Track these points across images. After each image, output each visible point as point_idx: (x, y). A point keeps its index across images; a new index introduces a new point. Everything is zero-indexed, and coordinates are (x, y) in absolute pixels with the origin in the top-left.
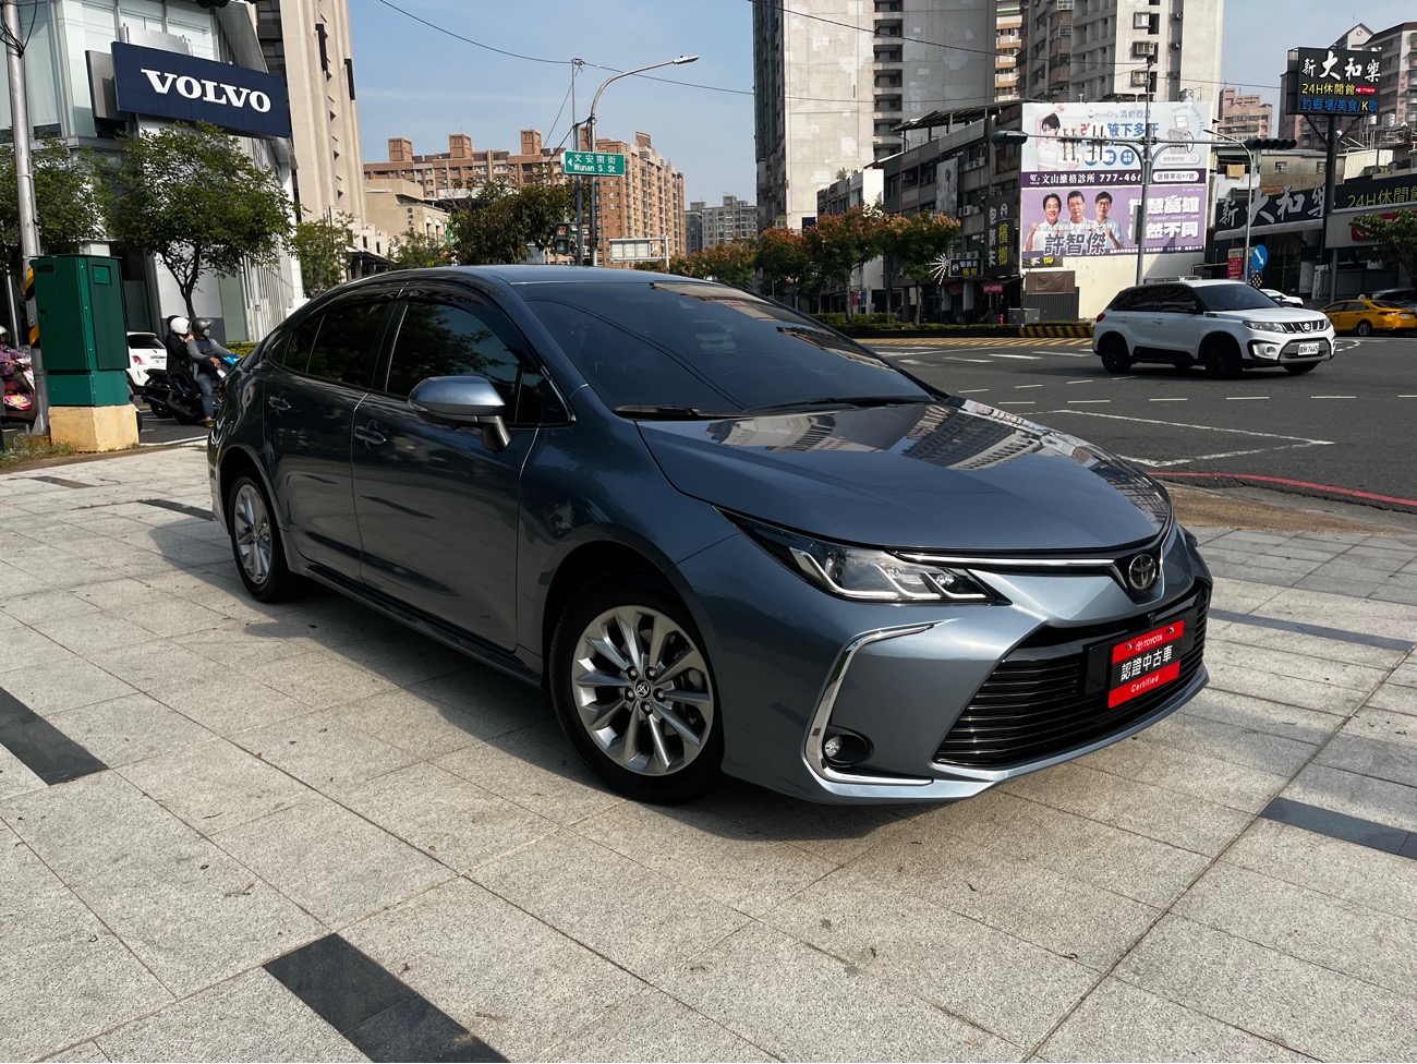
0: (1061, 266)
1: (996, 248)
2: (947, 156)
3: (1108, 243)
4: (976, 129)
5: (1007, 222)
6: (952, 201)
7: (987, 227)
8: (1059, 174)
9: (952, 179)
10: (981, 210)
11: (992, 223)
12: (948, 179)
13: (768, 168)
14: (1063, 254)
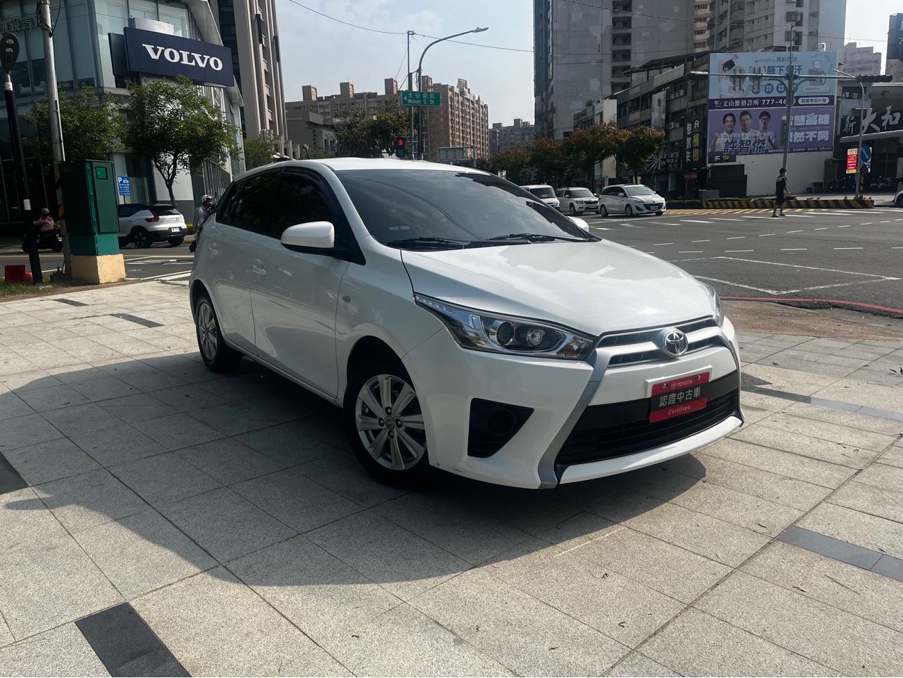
0: (735, 161)
1: (691, 150)
2: (659, 89)
3: (767, 145)
4: (678, 72)
5: (698, 132)
6: (662, 119)
7: (685, 135)
8: (734, 100)
9: (662, 104)
10: (681, 126)
11: (689, 133)
12: (659, 105)
13: (542, 100)
14: (737, 153)
